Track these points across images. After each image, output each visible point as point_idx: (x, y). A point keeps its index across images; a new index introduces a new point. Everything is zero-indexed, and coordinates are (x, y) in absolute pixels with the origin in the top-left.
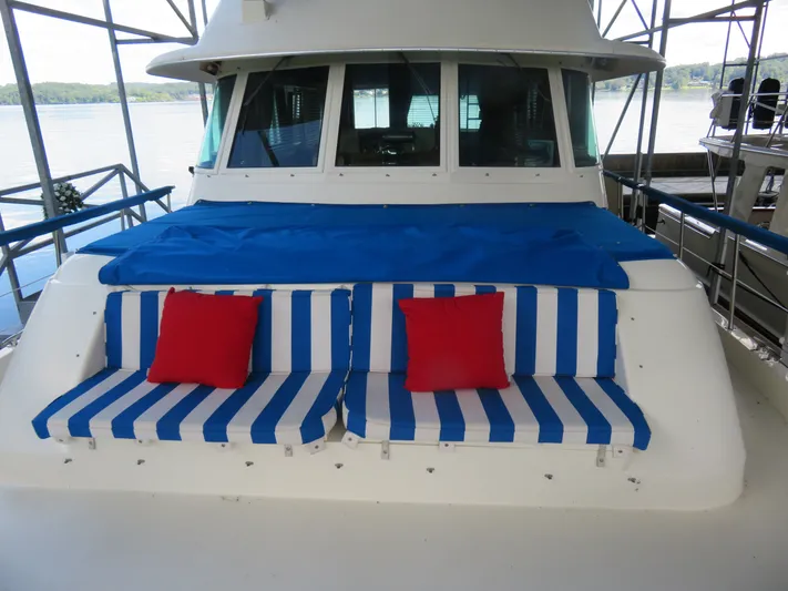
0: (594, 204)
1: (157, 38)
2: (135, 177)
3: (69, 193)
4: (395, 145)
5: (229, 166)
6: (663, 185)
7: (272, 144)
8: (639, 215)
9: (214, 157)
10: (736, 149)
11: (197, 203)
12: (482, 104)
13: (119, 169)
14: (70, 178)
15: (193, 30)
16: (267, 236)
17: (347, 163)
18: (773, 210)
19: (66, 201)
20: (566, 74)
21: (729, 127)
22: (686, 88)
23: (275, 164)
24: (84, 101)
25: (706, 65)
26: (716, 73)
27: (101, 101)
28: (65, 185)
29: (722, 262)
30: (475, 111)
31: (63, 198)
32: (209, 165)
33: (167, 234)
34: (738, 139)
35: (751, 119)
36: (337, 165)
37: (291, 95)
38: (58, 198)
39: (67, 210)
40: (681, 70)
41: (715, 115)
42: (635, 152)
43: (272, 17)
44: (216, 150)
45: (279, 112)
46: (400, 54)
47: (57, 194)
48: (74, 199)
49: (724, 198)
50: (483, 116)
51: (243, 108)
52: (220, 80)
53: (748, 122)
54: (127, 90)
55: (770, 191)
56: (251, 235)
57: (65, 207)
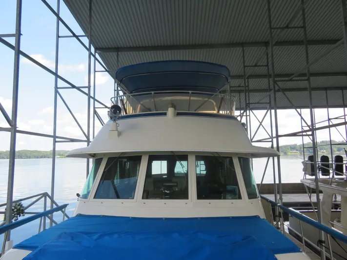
0: (259, 217)
1: (72, 140)
2: (52, 198)
3: (19, 207)
4: (169, 188)
5: (94, 198)
6: (288, 198)
7: (115, 184)
8: (280, 216)
9: (88, 193)
10: (317, 185)
11: (77, 215)
12: (206, 164)
13: (45, 195)
14: (21, 200)
15: (88, 137)
16: (107, 238)
17: (147, 198)
18: (340, 211)
19: (16, 211)
20: (240, 158)
21: (312, 175)
22: (289, 153)
23: (118, 197)
24: (38, 158)
25: (296, 145)
26: (301, 148)
27: (45, 157)
28: (18, 203)
29: (323, 240)
30: (203, 167)
31: (15, 210)
32: (85, 197)
33: (60, 237)
34: (316, 180)
35: (320, 172)
36: (143, 198)
37: (125, 162)
38: (13, 210)
39: (16, 215)
40: (286, 147)
41: (305, 170)
42: (273, 183)
43: (120, 137)
44: (90, 189)
45: (120, 170)
46: (172, 152)
47: (13, 208)
48: (20, 210)
49: (317, 204)
50: (207, 169)
51: (104, 172)
52: (96, 160)
53: (319, 173)
54: (56, 153)
55: (336, 201)
56: (100, 238)
57: (15, 215)
